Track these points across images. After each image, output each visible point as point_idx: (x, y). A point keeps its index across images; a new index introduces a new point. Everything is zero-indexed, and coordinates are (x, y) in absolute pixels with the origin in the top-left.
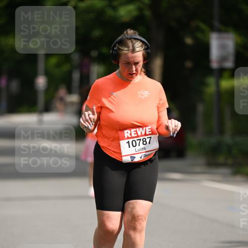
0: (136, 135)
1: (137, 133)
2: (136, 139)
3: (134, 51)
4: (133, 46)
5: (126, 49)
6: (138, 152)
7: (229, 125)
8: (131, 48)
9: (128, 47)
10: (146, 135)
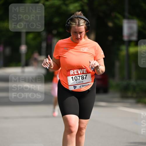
0: (77, 73)
1: (78, 72)
2: (77, 76)
3: (79, 25)
4: (79, 22)
5: (74, 24)
6: (79, 84)
7: (134, 73)
8: (77, 23)
9: (76, 23)
10: (83, 73)
